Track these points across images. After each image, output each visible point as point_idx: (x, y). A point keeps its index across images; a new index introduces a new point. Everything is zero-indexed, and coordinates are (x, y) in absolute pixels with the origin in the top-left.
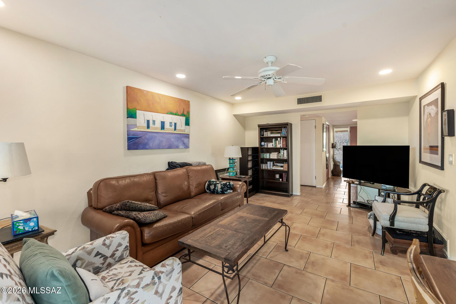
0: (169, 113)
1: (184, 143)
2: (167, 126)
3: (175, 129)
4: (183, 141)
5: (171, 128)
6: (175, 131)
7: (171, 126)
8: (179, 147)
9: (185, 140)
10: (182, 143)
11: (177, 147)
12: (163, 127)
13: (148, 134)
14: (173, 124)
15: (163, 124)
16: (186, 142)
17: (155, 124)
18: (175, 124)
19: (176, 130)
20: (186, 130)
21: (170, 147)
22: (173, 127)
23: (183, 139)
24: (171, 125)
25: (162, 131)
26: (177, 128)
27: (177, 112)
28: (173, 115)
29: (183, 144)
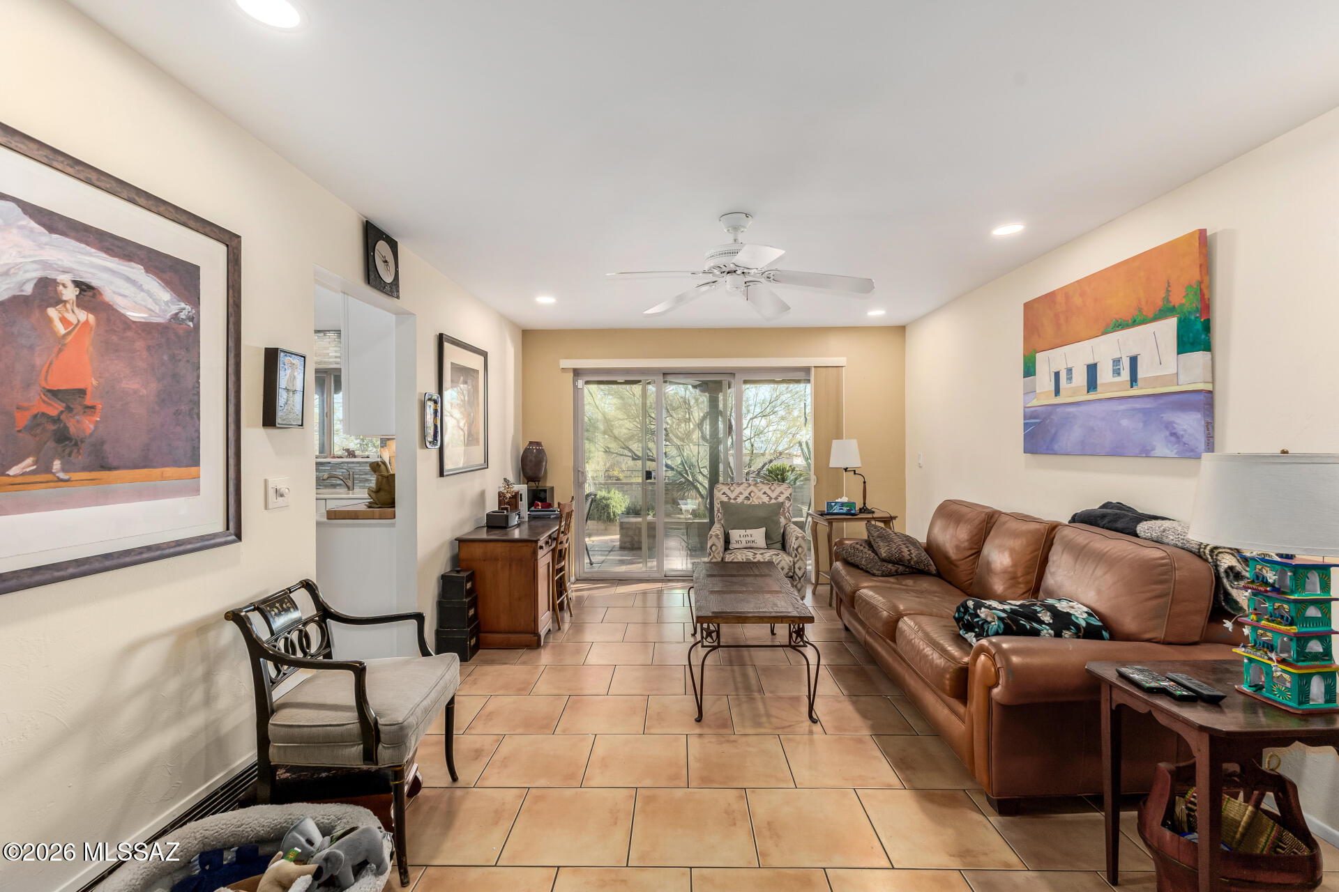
0: (1110, 329)
1: (1173, 434)
2: (1105, 375)
3: (1134, 379)
4: (1168, 426)
5: (1117, 379)
6: (1132, 387)
7: (1119, 374)
8: (1153, 449)
9: (1178, 421)
10: (1168, 433)
11: (1145, 452)
12: (1092, 384)
13: (1058, 410)
14: (1126, 364)
15: (1092, 370)
16: (1185, 430)
17: (1071, 378)
18: (1134, 361)
19: (1139, 382)
20: (1180, 373)
21: (1117, 451)
22: (1125, 374)
23: (1169, 416)
24: (1119, 369)
25: (1092, 396)
26: (1140, 375)
27: (1141, 310)
28: (1123, 329)
29: (1173, 439)
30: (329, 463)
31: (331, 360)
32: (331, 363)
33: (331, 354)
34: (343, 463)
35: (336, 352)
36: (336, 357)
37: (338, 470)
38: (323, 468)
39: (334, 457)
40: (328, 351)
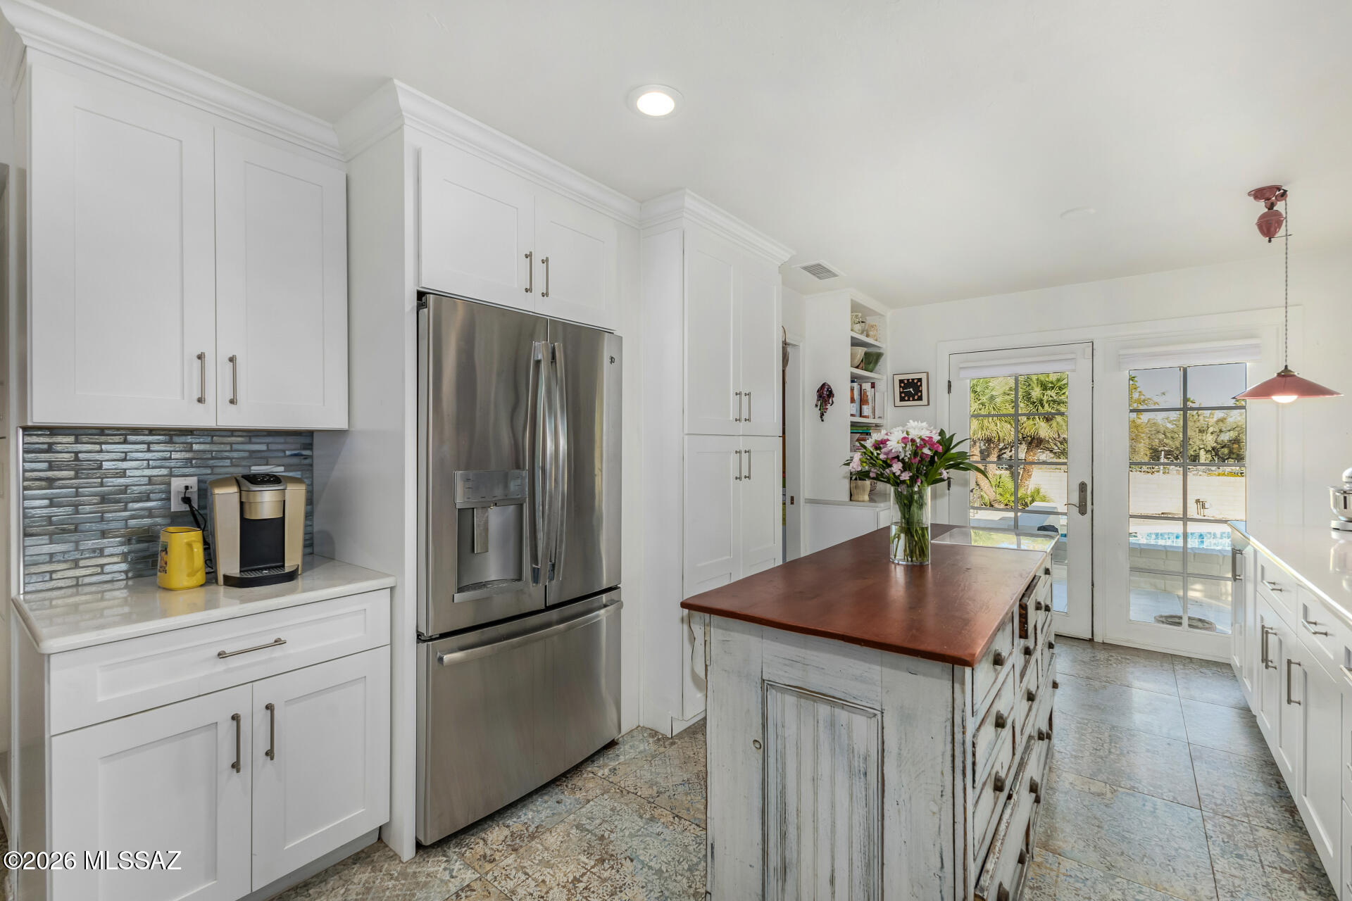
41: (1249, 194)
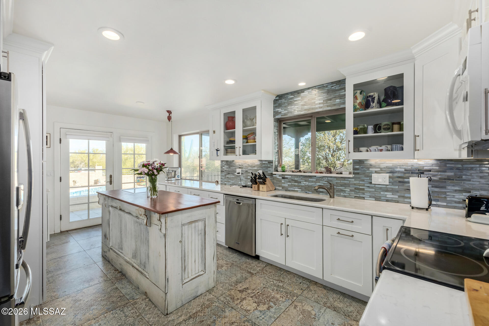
30: (315, 176)
31: (317, 106)
32: (317, 108)
33: (316, 102)
34: (324, 177)
35: (319, 100)
36: (320, 104)
37: (321, 182)
38: (311, 180)
39: (317, 173)
40: (315, 101)
41: (166, 111)
